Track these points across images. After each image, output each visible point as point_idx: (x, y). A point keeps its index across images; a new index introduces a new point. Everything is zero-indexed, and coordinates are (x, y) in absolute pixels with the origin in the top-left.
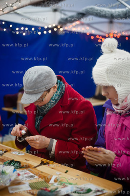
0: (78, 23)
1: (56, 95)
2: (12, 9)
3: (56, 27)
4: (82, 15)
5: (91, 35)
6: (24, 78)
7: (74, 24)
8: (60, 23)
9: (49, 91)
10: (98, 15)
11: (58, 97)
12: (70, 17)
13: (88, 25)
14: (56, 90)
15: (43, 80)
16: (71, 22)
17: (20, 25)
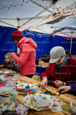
0: (60, 32)
1: (65, 60)
2: (39, 25)
3: (52, 34)
4: (63, 29)
5: (65, 37)
6: (50, 52)
7: (58, 33)
8: (53, 32)
9: (62, 57)
10: (70, 29)
11: (67, 61)
12: (58, 30)
13: (64, 33)
14: (65, 57)
15: (60, 52)
16: (58, 32)
17: (39, 33)
